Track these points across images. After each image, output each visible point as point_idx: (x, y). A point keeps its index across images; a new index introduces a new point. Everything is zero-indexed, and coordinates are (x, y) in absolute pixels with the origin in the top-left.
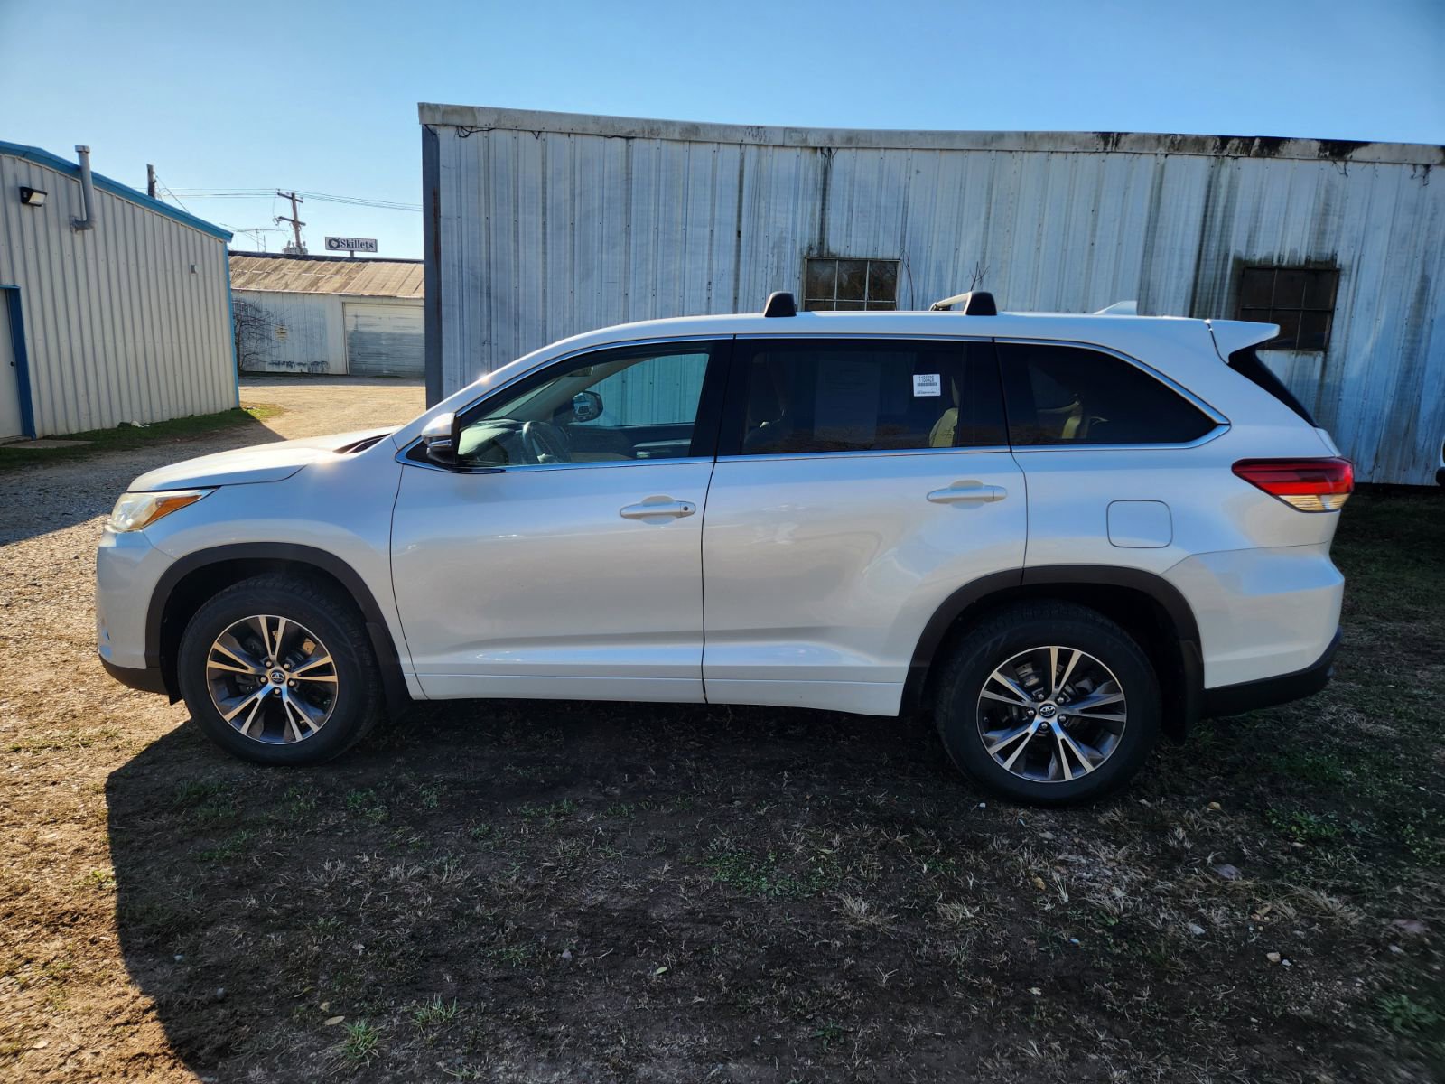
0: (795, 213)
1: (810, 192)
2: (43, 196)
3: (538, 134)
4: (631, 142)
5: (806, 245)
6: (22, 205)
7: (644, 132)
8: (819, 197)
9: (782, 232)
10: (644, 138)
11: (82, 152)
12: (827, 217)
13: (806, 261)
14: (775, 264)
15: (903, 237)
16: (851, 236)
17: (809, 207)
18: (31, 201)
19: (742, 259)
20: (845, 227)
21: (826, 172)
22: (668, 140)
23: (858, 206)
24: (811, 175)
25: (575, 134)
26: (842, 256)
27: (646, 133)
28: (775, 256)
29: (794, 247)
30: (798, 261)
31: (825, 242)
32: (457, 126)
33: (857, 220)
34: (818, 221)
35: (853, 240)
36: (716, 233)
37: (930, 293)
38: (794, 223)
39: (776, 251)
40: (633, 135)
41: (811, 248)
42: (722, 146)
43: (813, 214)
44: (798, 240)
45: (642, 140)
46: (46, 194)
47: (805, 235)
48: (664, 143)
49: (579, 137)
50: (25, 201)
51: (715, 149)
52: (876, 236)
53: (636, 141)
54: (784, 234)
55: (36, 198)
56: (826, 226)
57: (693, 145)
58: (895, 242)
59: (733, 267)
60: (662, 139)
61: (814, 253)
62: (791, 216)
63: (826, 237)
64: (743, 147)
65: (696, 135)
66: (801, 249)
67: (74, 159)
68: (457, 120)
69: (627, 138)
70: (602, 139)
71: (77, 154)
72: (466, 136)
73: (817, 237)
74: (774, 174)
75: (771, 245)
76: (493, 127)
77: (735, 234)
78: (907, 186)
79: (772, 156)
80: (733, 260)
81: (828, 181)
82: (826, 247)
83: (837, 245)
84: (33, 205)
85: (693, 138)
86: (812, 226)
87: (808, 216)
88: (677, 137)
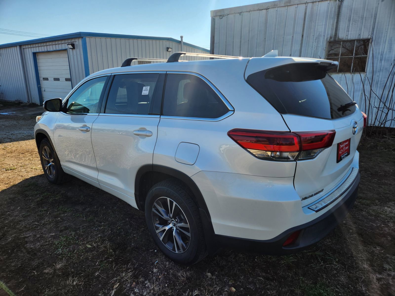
0: (326, 25)
1: (332, 16)
2: (171, 49)
3: (240, 13)
4: (268, 10)
5: (329, 36)
6: (167, 52)
7: (272, 6)
8: (336, 18)
9: (320, 33)
10: (272, 8)
11: (182, 37)
12: (339, 25)
13: (328, 43)
14: (316, 45)
15: (373, 29)
16: (349, 31)
17: (331, 23)
18: (169, 50)
19: (303, 45)
20: (346, 28)
21: (340, 7)
22: (280, 7)
23: (353, 19)
24: (333, 10)
25: (251, 11)
26: (344, 39)
27: (273, 6)
28: (316, 43)
29: (324, 38)
30: (325, 43)
31: (337, 35)
32: (219, 16)
33: (352, 24)
34: (335, 27)
35: (350, 33)
36: (294, 37)
37: (385, 51)
38: (325, 29)
39: (316, 41)
40: (269, 8)
41: (331, 38)
42: (299, 5)
43: (333, 25)
44: (326, 36)
45: (272, 9)
46: (172, 48)
47: (329, 33)
48: (279, 8)
49: (252, 12)
50: (167, 51)
51: (296, 7)
52: (361, 29)
53: (270, 9)
54: (321, 34)
55: (170, 50)
56: (338, 28)
57: (289, 7)
58: (369, 31)
59: (299, 48)
60: (278, 7)
61: (332, 39)
62: (324, 26)
63: (338, 33)
64: (307, 4)
65: (290, 3)
66: (327, 39)
67: (180, 39)
68: (219, 14)
69: (267, 9)
70: (259, 11)
71: (180, 38)
72: (222, 18)
73: (334, 33)
74: (318, 12)
75: (315, 38)
76: (228, 14)
77: (301, 36)
78: (377, 8)
79: (318, 5)
80: (300, 46)
81: (340, 11)
82: (337, 36)
83: (342, 35)
84: (169, 51)
85: (289, 4)
86: (332, 29)
87: (331, 25)
88: (283, 5)
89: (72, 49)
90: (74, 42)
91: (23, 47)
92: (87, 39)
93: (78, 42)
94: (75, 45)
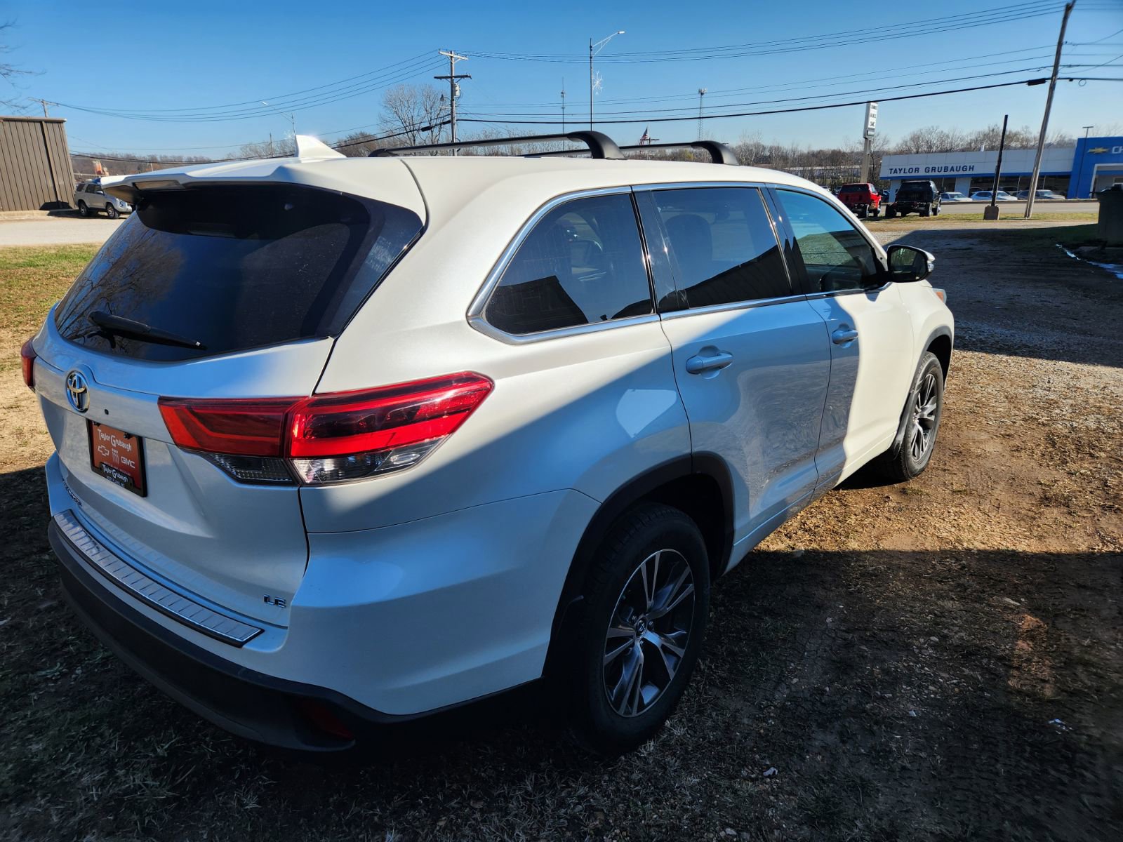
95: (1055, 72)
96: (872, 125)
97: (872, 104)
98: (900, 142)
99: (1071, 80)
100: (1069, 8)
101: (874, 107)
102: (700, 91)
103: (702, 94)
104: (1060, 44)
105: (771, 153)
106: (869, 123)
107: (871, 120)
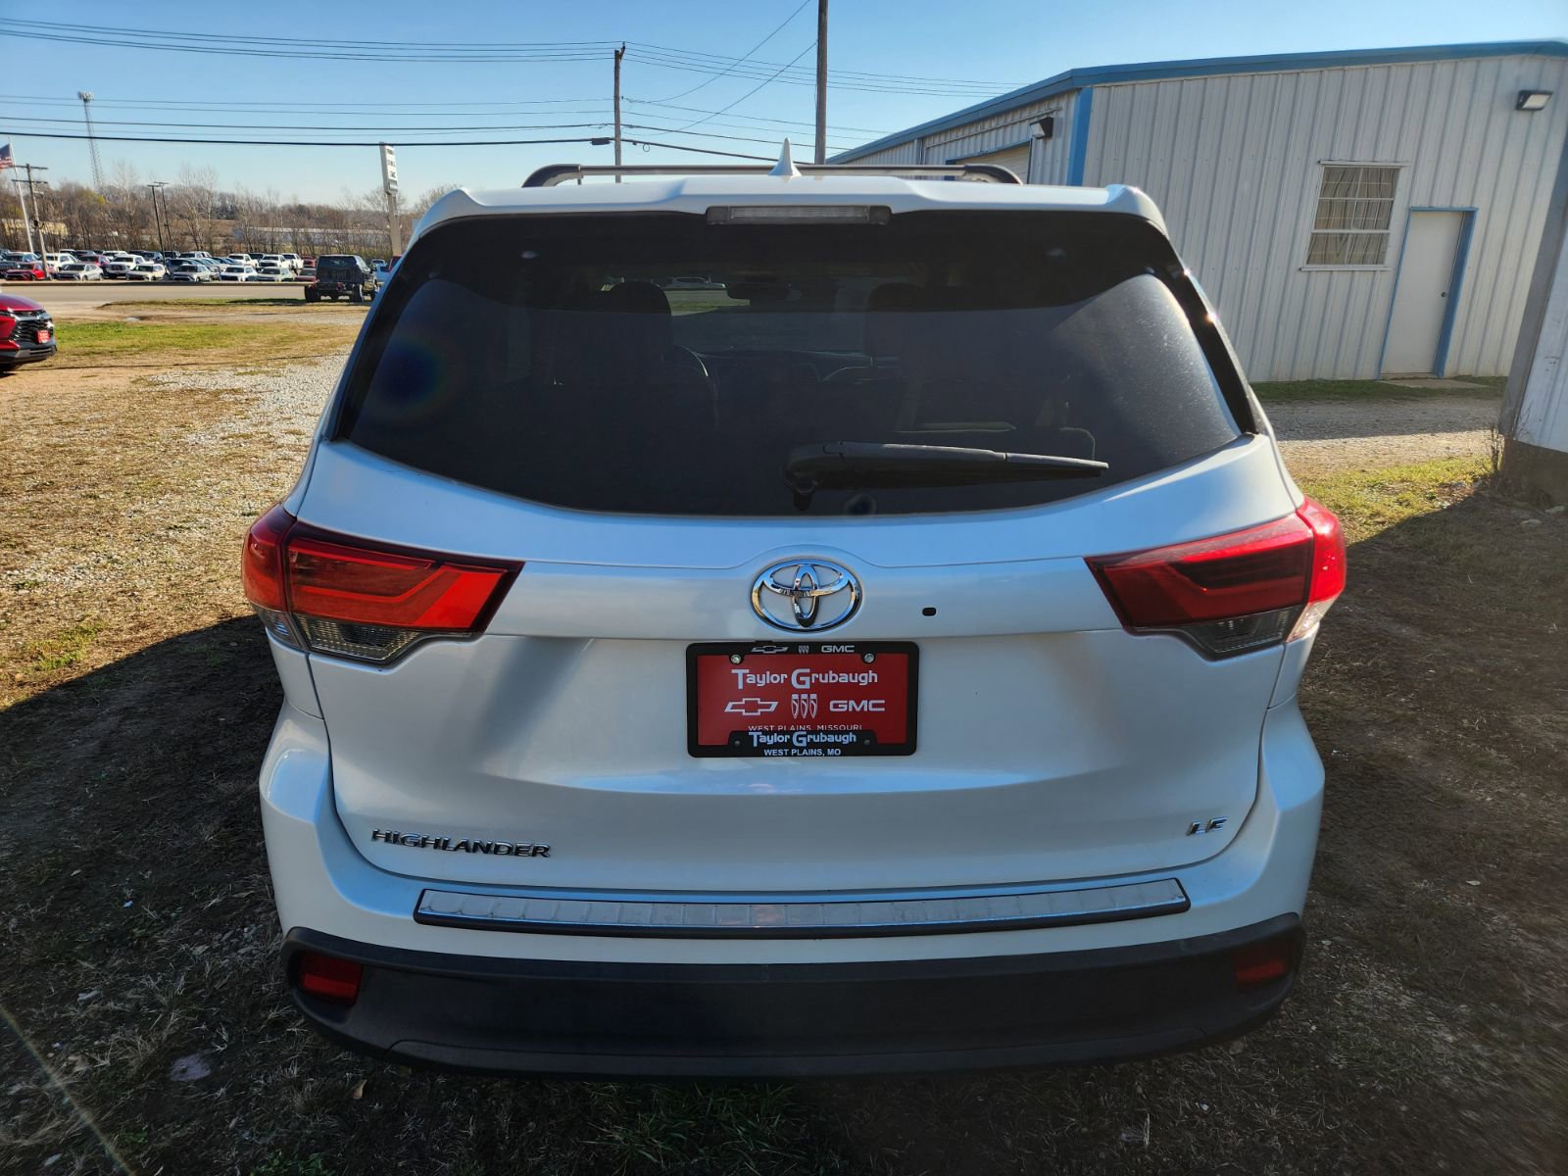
2: (1546, 97)
18: (1527, 105)
55: (1534, 101)
84: (1533, 110)
89: (1042, 137)
90: (1052, 112)
91: (928, 143)
92: (1099, 94)
93: (1066, 111)
94: (1055, 123)
95: (618, 132)
96: (393, 175)
97: (387, 147)
98: (419, 202)
99: (635, 143)
100: (618, 56)
101: (391, 152)
102: (80, 96)
103: (86, 100)
104: (617, 98)
105: (223, 203)
106: (389, 174)
107: (390, 168)
